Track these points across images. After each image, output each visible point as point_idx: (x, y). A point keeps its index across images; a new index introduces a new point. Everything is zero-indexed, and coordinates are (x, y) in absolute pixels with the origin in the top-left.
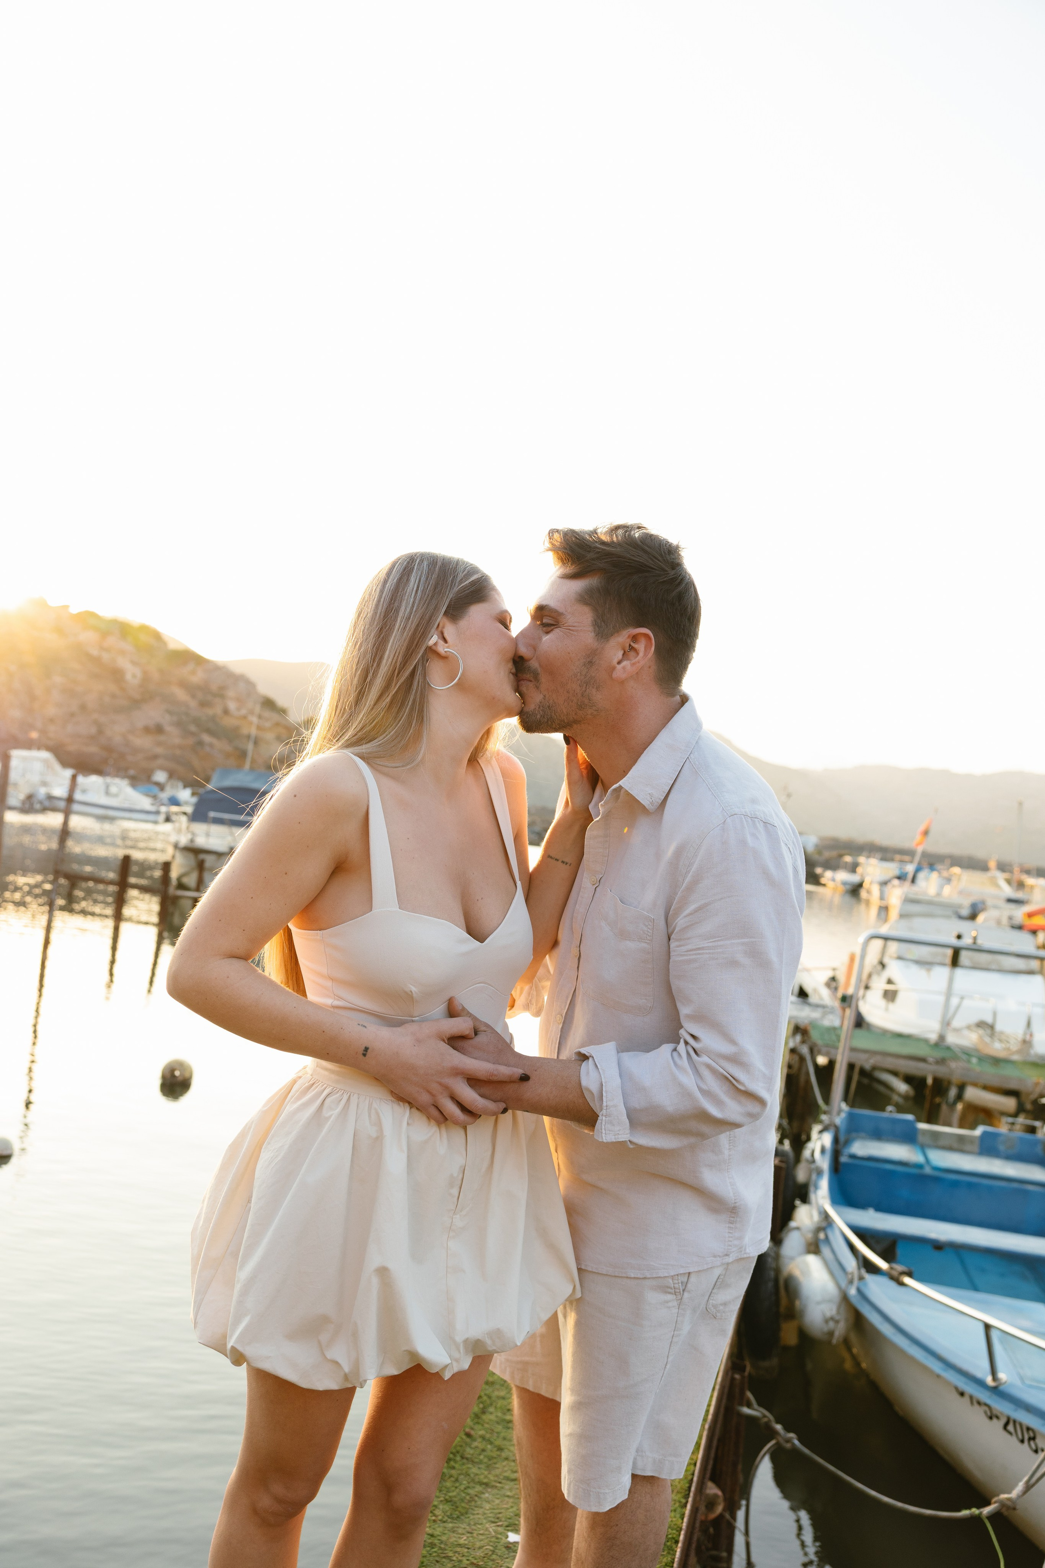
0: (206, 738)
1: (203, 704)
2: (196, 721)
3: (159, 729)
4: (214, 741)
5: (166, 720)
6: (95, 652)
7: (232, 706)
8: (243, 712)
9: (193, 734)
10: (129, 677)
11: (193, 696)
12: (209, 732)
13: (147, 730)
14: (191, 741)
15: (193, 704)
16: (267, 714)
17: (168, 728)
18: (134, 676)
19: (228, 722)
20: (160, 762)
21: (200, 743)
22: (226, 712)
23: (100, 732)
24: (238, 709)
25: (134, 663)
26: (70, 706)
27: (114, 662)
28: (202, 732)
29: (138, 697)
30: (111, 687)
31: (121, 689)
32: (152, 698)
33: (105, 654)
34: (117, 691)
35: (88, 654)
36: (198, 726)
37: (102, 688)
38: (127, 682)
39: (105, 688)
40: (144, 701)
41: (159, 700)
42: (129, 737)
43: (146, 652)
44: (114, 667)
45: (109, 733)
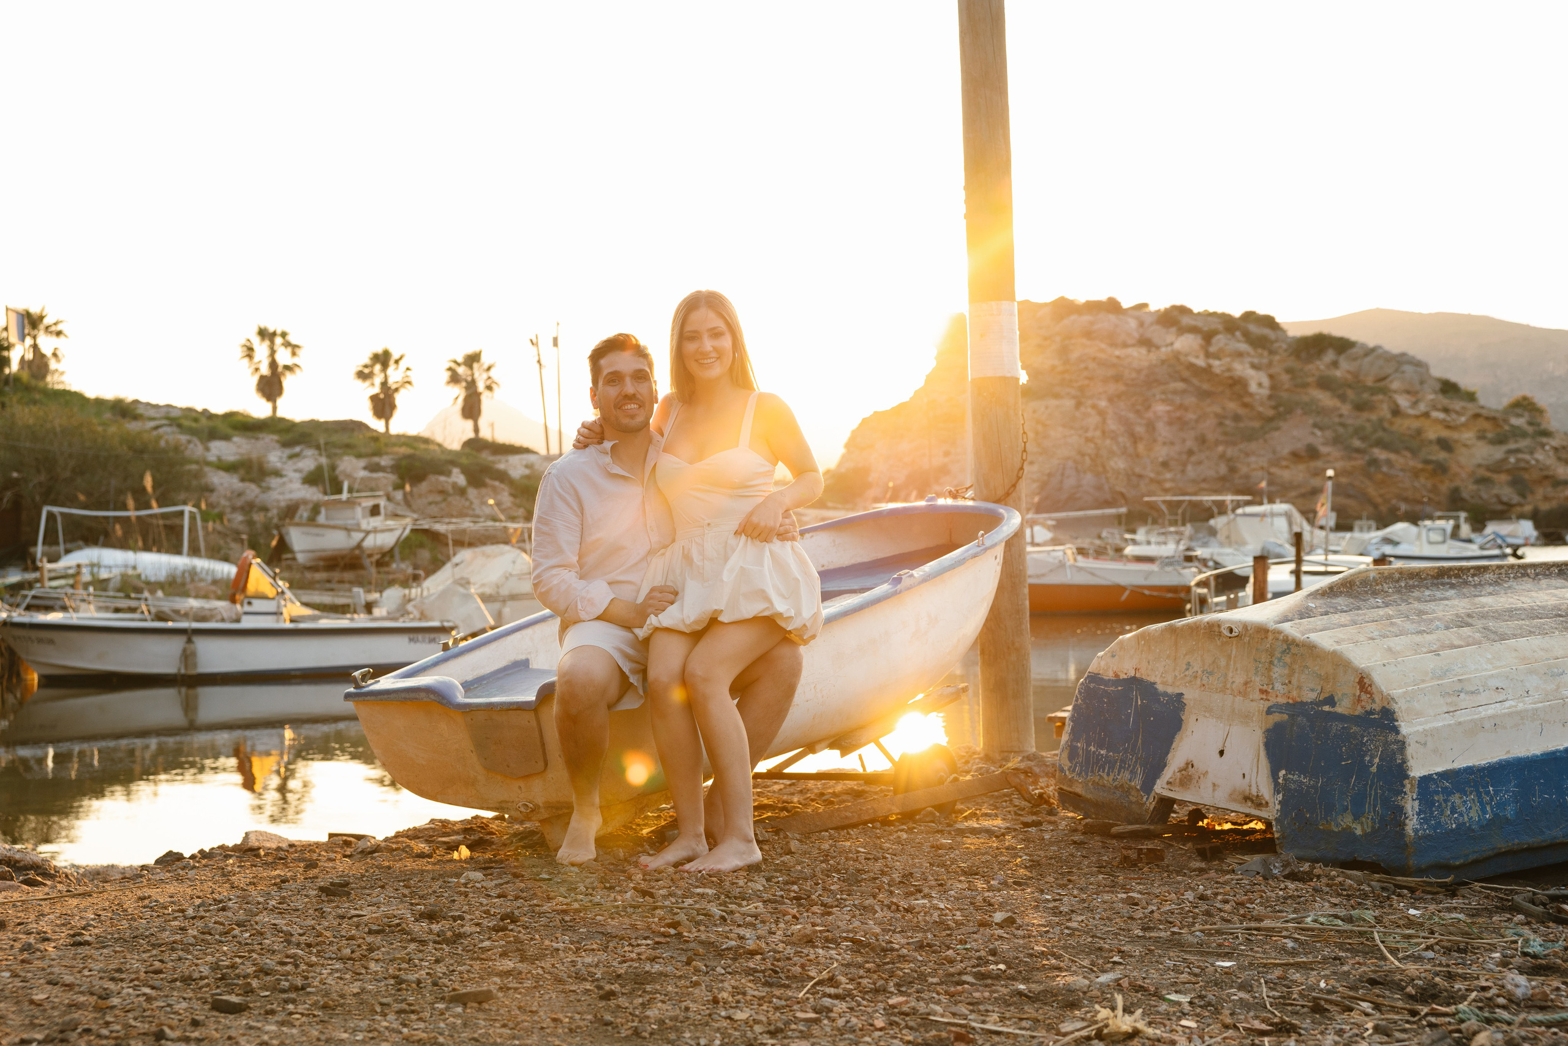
0: (1381, 454)
1: (1360, 407)
2: (1358, 432)
3: (1312, 453)
4: (1392, 456)
5: (1318, 439)
6: (1201, 362)
7: (1403, 402)
8: (1422, 407)
9: (1358, 451)
10: (1253, 387)
11: (1343, 398)
12: (1380, 444)
13: (1296, 456)
14: (1360, 462)
15: (1346, 409)
16: (1457, 405)
17: (1324, 450)
19: (1403, 425)
21: (1374, 462)
22: (1396, 412)
23: (1232, 470)
24: (1415, 404)
25: (1254, 366)
26: (1184, 441)
27: (1229, 370)
28: (1371, 446)
29: (1271, 413)
30: (1232, 406)
31: (1246, 405)
32: (1290, 411)
33: (1216, 363)
34: (1241, 411)
35: (1191, 366)
36: (1363, 439)
37: (1218, 410)
38: (1251, 395)
39: (1224, 408)
40: (1280, 416)
41: (1299, 411)
42: (1273, 470)
43: (1264, 348)
44: (1231, 378)
45: (1244, 470)
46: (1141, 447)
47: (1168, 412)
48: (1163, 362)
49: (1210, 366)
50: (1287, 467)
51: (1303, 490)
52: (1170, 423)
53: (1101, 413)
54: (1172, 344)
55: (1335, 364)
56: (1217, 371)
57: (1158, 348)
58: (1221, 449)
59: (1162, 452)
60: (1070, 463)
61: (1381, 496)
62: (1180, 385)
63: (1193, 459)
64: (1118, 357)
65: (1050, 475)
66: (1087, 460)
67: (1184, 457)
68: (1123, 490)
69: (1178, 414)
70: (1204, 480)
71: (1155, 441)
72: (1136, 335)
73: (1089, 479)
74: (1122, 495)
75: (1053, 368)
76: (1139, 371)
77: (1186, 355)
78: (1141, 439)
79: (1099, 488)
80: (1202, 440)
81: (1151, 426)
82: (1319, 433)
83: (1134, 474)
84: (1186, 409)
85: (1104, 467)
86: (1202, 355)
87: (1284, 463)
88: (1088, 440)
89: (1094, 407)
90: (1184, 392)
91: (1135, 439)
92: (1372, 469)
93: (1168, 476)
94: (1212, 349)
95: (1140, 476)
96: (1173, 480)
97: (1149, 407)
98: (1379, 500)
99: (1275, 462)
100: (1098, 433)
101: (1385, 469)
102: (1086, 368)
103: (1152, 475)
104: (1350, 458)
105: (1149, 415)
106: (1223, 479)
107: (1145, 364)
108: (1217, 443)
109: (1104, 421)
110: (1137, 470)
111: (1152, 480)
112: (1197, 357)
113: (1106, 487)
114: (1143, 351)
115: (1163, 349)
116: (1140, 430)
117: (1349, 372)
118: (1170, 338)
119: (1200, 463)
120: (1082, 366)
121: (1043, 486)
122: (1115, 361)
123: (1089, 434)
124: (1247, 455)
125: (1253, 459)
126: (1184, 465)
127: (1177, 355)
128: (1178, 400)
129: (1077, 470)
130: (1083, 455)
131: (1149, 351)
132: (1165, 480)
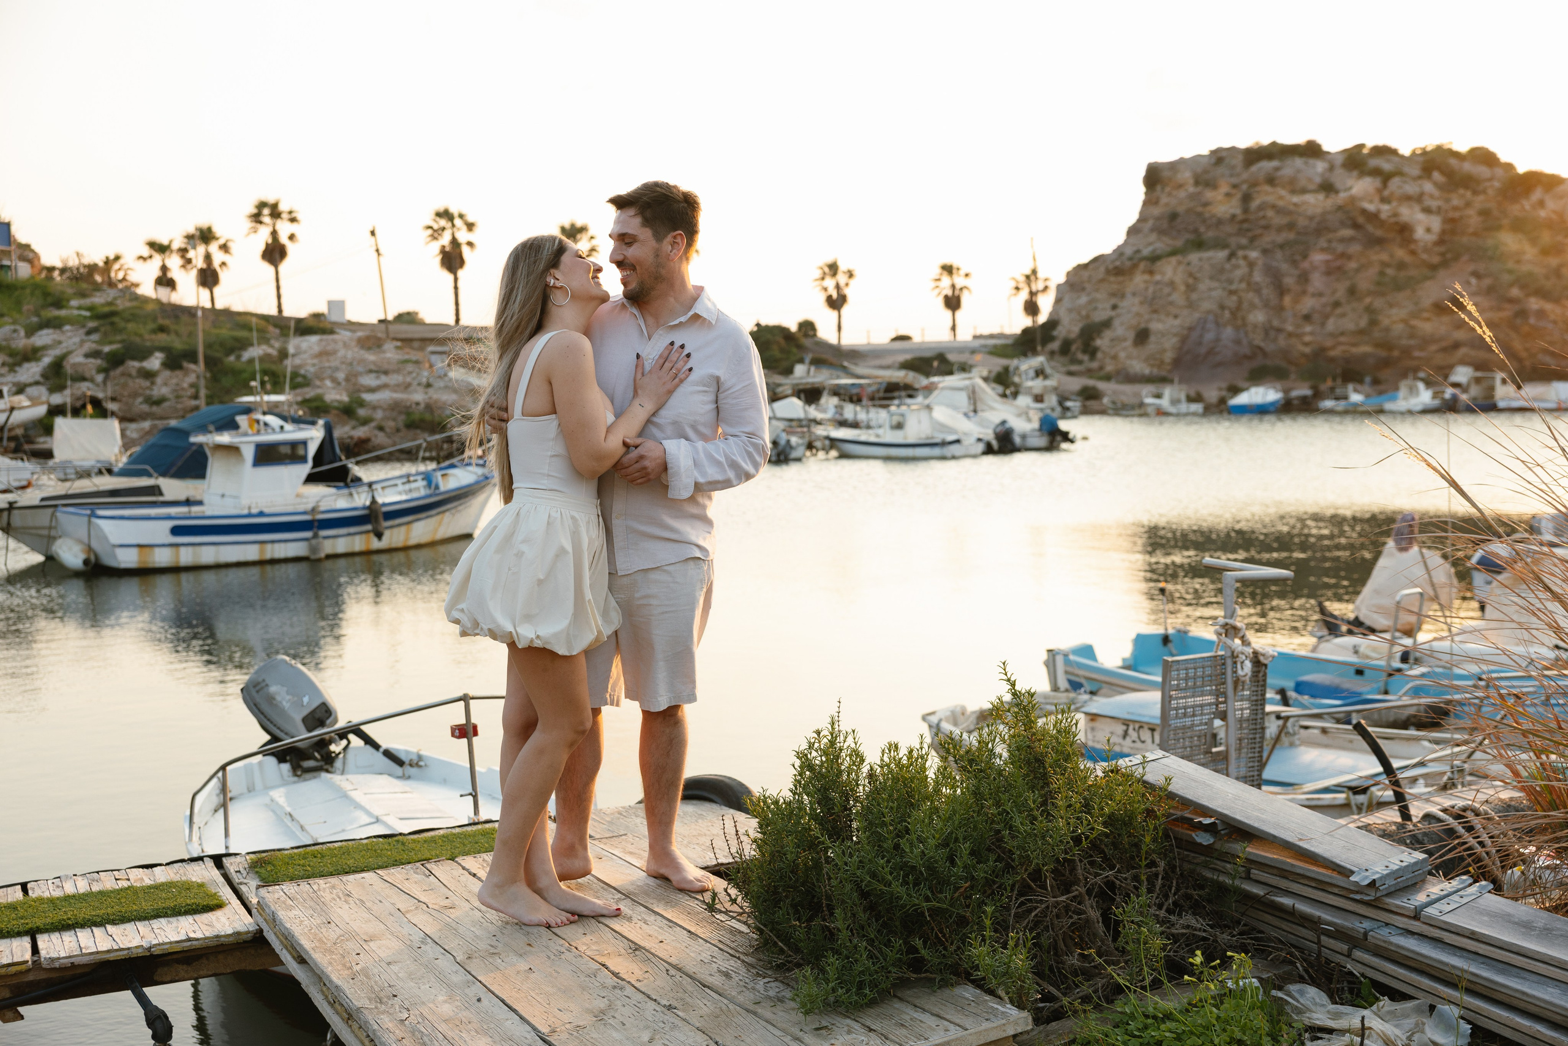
0: (1534, 304)
4: (1548, 306)
6: (1371, 207)
9: (1511, 301)
10: (1420, 233)
18: (1428, 230)
20: (1463, 351)
21: (1523, 314)
23: (1373, 323)
25: (1426, 210)
26: (1334, 292)
27: (1396, 215)
28: (1528, 295)
29: (1436, 260)
30: (1400, 253)
31: (1413, 253)
32: (1457, 258)
33: (1385, 208)
34: (1408, 259)
35: (1364, 212)
36: (1523, 287)
37: (1384, 257)
38: (1415, 241)
39: (1392, 256)
40: (1445, 264)
41: (1465, 258)
42: (1414, 322)
43: (1467, 187)
44: (1397, 223)
45: (1385, 322)
46: (1287, 300)
47: (1327, 262)
48: (1340, 208)
49: (1379, 211)
50: (1428, 319)
51: (1444, 344)
52: (1328, 273)
53: (1251, 265)
54: (1350, 188)
55: (1541, 204)
56: (1383, 216)
57: (1337, 192)
58: (1368, 300)
59: (1308, 304)
60: (1211, 317)
61: (1527, 350)
62: (1347, 232)
63: (1339, 311)
64: (1295, 205)
65: (1191, 329)
66: (1227, 314)
67: (1328, 309)
68: (1262, 344)
69: (1338, 263)
70: (1342, 334)
71: (1304, 292)
72: (1318, 180)
73: (1228, 332)
74: (1260, 348)
75: (1234, 216)
76: (1311, 218)
77: (1361, 199)
78: (1289, 291)
79: (1238, 342)
80: (1352, 291)
81: (1304, 278)
82: (1473, 281)
83: (1272, 328)
84: (1349, 257)
85: (1243, 319)
86: (1377, 199)
87: (1425, 315)
88: (1232, 293)
89: (1245, 258)
90: (1351, 239)
91: (1281, 291)
92: (1518, 321)
93: (1308, 329)
94: (1386, 193)
95: (1279, 330)
96: (1311, 333)
97: (1305, 257)
98: (1524, 354)
99: (1415, 315)
100: (1243, 285)
101: (1532, 321)
102: (1264, 217)
103: (1290, 328)
104: (1500, 309)
105: (1305, 265)
106: (1361, 332)
107: (1319, 211)
108: (1370, 293)
109: (1250, 274)
110: (1276, 323)
111: (1290, 335)
112: (1371, 202)
113: (1245, 342)
114: (1321, 196)
115: (1343, 195)
116: (1289, 281)
117: (1554, 212)
118: (1350, 182)
119: (1343, 315)
120: (1261, 214)
121: (1184, 340)
122: (1292, 208)
123: (1233, 287)
124: (1391, 306)
125: (1394, 311)
126: (1327, 317)
127: (1353, 200)
128: (1340, 248)
129: (1217, 324)
130: (1222, 307)
131: (1327, 197)
132: (1304, 334)
